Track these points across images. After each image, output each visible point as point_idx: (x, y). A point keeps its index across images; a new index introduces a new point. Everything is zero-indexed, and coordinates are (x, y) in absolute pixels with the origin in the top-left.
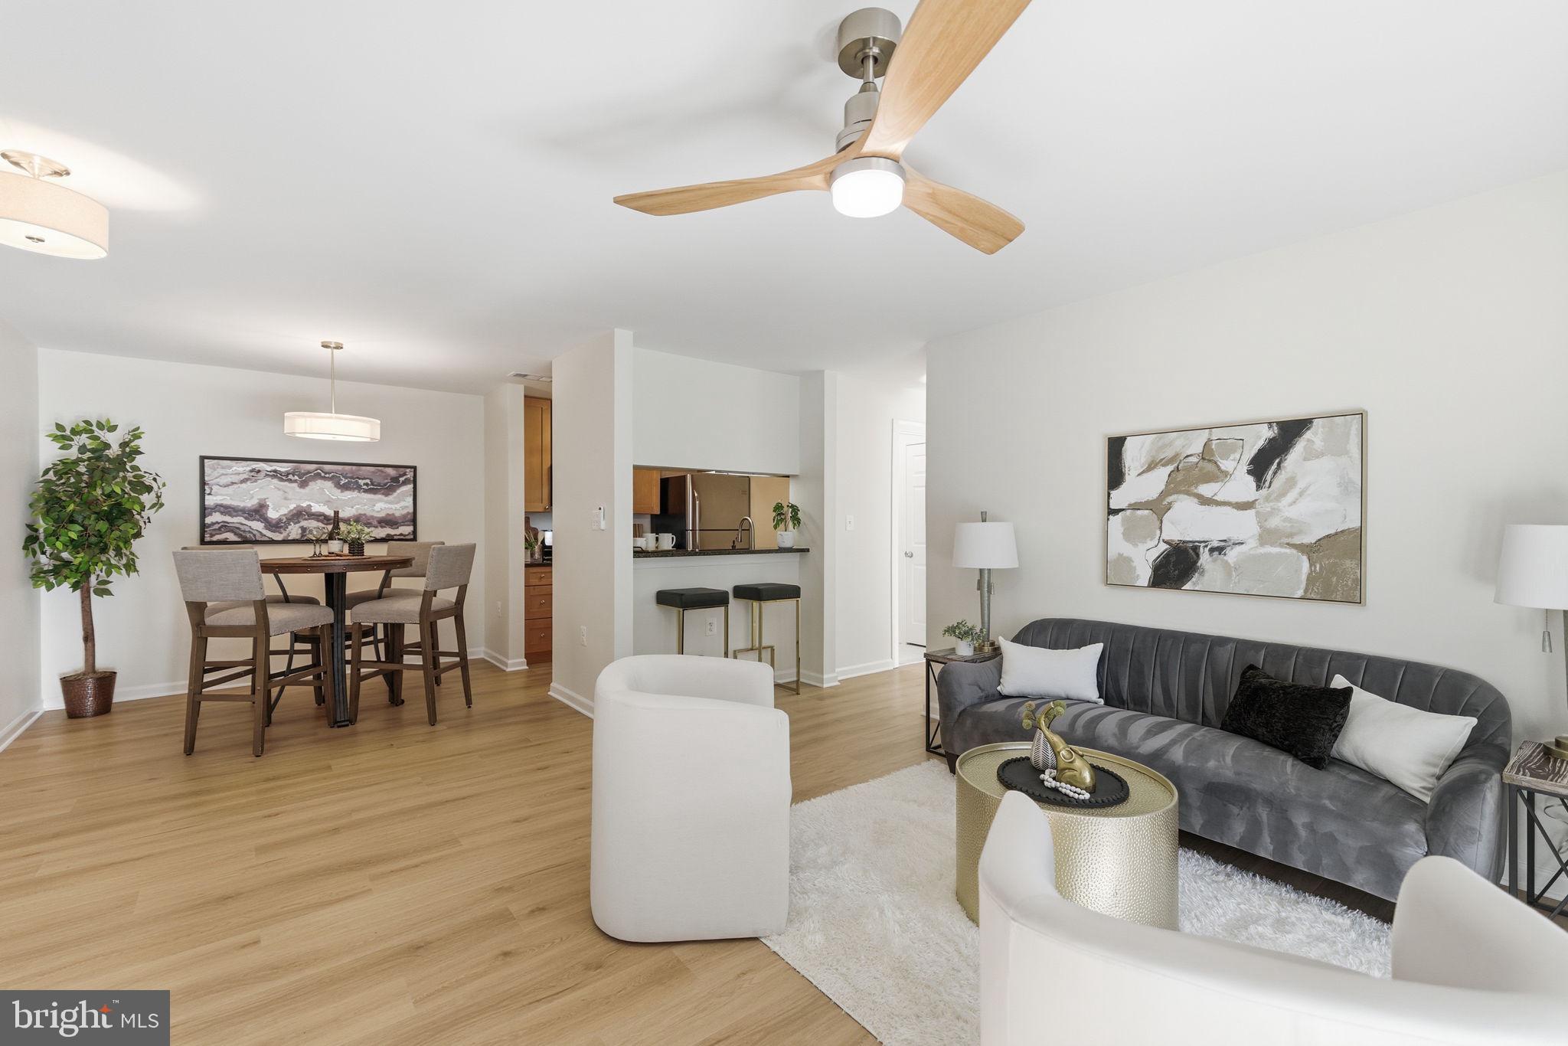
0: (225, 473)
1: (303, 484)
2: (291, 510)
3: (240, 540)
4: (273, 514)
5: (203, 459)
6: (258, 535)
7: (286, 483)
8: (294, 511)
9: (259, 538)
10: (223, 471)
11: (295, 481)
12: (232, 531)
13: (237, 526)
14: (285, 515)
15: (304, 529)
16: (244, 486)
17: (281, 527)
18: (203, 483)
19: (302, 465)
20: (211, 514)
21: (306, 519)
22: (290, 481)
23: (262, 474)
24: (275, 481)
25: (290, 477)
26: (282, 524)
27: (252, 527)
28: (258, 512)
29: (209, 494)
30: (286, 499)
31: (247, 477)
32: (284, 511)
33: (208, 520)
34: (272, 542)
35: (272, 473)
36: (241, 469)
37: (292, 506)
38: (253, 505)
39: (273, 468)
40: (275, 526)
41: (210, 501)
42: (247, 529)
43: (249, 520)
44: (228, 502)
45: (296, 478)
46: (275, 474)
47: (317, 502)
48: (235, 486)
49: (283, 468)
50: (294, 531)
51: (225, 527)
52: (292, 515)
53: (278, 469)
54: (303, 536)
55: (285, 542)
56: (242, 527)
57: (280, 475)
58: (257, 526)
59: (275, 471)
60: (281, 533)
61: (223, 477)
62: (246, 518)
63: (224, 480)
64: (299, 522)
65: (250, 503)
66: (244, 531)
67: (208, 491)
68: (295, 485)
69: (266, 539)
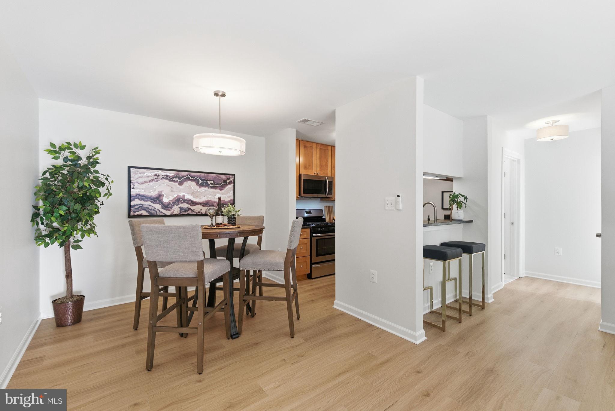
0: (141, 176)
1: (181, 183)
2: (175, 198)
3: (148, 215)
4: (165, 200)
5: (129, 168)
6: (158, 212)
7: (172, 183)
8: (177, 199)
9: (158, 213)
10: (140, 175)
11: (177, 181)
12: (145, 210)
13: (148, 207)
14: (171, 200)
15: (181, 208)
16: (151, 183)
17: (170, 207)
18: (130, 182)
19: (180, 173)
20: (134, 200)
21: (182, 203)
22: (174, 181)
23: (160, 177)
24: (167, 181)
25: (174, 179)
26: (170, 206)
27: (155, 207)
28: (158, 199)
29: (133, 188)
30: (172, 191)
31: (152, 179)
32: (171, 198)
33: (132, 203)
34: (165, 216)
35: (165, 177)
36: (149, 174)
37: (175, 196)
38: (155, 195)
39: (166, 174)
40: (167, 207)
41: (133, 192)
42: (153, 208)
43: (154, 203)
44: (142, 193)
45: (177, 179)
46: (167, 177)
47: (188, 194)
48: (147, 184)
49: (171, 174)
50: (176, 210)
51: (141, 207)
52: (175, 201)
53: (168, 174)
54: (180, 212)
55: (172, 216)
56: (150, 208)
57: (170, 178)
58: (158, 206)
59: (167, 176)
60: (170, 211)
61: (140, 178)
62: (152, 202)
63: (141, 180)
64: (179, 204)
65: (154, 194)
66: (151, 210)
67: (132, 187)
68: (177, 184)
69: (161, 214)
